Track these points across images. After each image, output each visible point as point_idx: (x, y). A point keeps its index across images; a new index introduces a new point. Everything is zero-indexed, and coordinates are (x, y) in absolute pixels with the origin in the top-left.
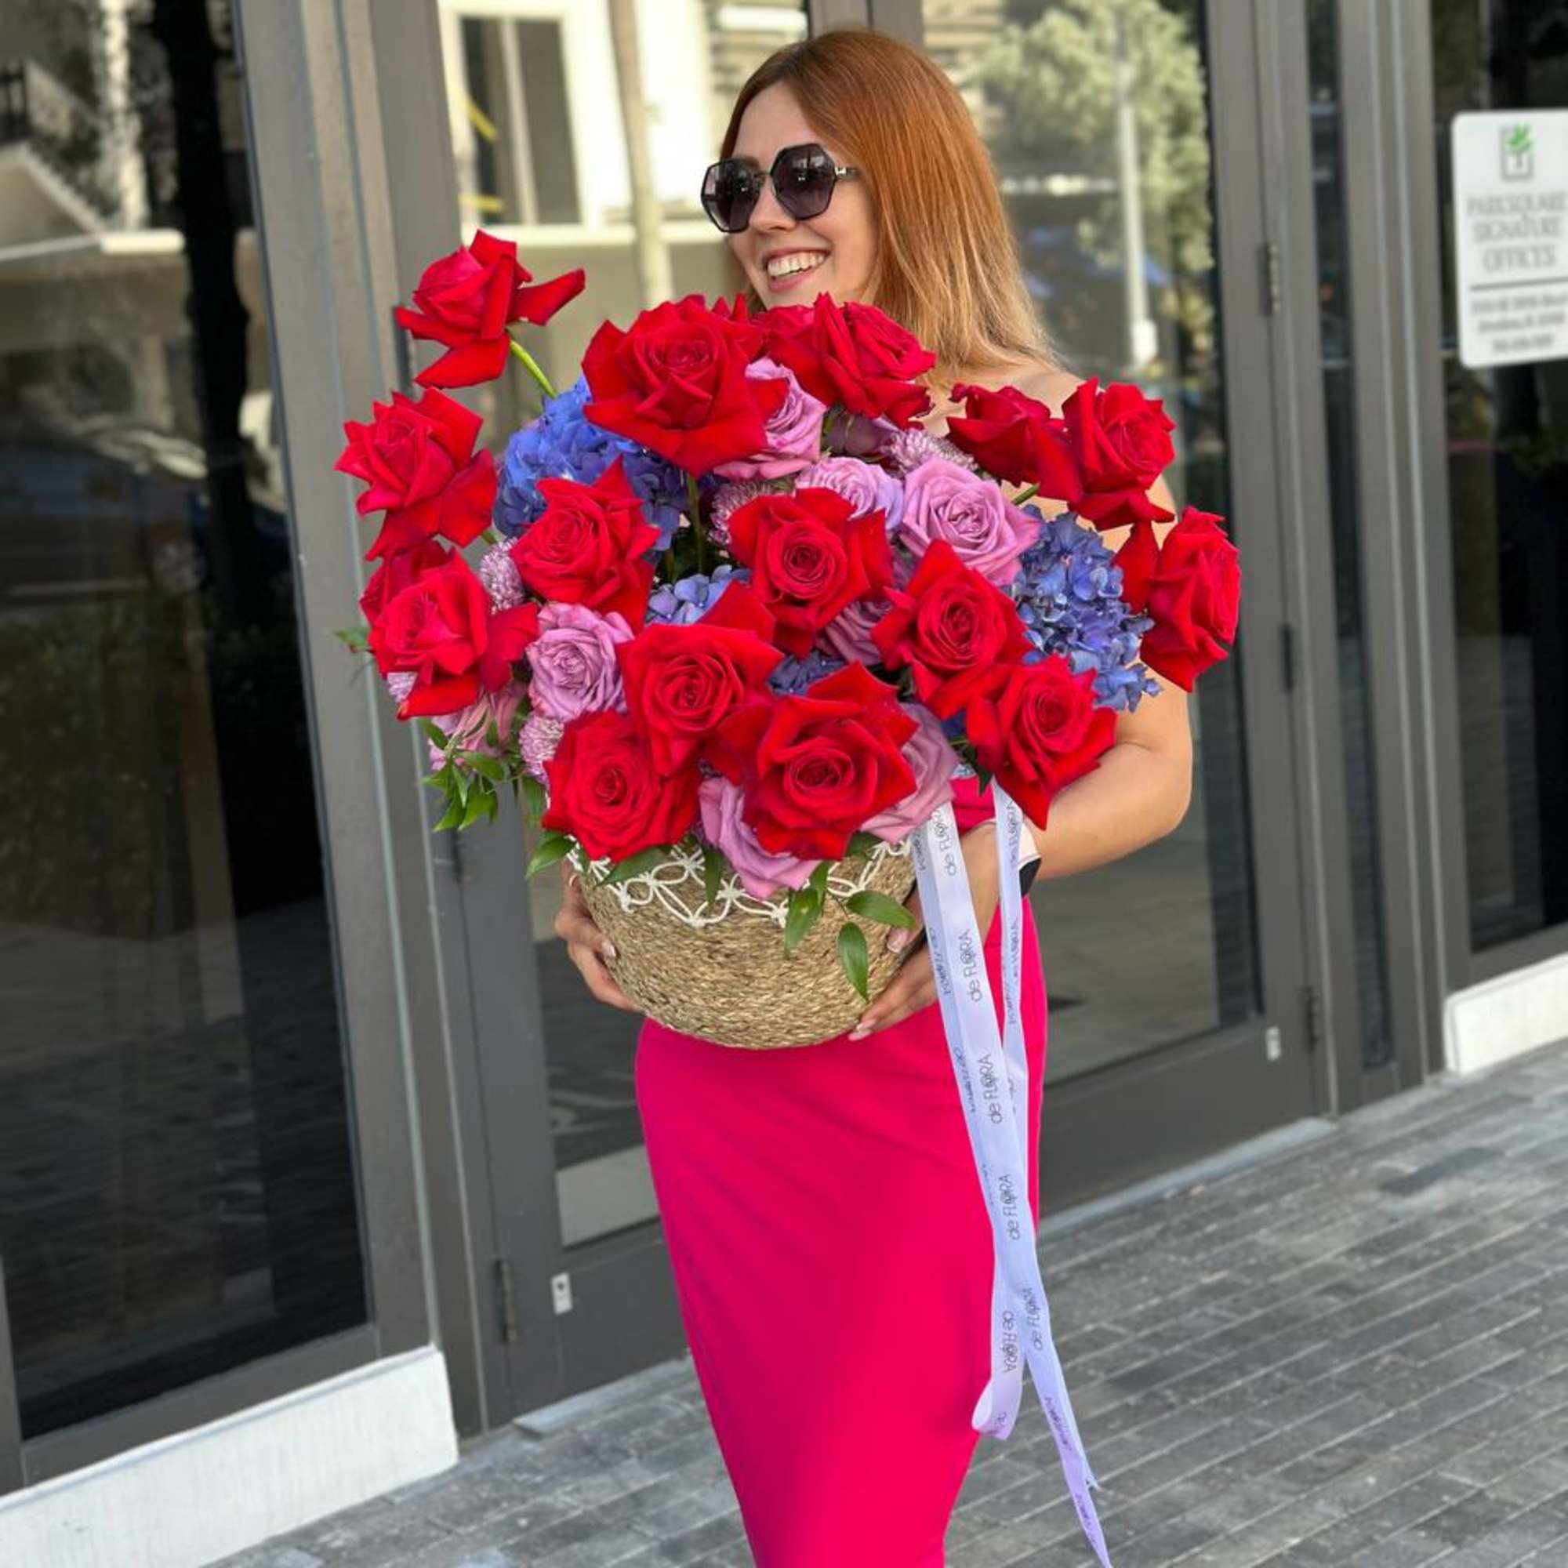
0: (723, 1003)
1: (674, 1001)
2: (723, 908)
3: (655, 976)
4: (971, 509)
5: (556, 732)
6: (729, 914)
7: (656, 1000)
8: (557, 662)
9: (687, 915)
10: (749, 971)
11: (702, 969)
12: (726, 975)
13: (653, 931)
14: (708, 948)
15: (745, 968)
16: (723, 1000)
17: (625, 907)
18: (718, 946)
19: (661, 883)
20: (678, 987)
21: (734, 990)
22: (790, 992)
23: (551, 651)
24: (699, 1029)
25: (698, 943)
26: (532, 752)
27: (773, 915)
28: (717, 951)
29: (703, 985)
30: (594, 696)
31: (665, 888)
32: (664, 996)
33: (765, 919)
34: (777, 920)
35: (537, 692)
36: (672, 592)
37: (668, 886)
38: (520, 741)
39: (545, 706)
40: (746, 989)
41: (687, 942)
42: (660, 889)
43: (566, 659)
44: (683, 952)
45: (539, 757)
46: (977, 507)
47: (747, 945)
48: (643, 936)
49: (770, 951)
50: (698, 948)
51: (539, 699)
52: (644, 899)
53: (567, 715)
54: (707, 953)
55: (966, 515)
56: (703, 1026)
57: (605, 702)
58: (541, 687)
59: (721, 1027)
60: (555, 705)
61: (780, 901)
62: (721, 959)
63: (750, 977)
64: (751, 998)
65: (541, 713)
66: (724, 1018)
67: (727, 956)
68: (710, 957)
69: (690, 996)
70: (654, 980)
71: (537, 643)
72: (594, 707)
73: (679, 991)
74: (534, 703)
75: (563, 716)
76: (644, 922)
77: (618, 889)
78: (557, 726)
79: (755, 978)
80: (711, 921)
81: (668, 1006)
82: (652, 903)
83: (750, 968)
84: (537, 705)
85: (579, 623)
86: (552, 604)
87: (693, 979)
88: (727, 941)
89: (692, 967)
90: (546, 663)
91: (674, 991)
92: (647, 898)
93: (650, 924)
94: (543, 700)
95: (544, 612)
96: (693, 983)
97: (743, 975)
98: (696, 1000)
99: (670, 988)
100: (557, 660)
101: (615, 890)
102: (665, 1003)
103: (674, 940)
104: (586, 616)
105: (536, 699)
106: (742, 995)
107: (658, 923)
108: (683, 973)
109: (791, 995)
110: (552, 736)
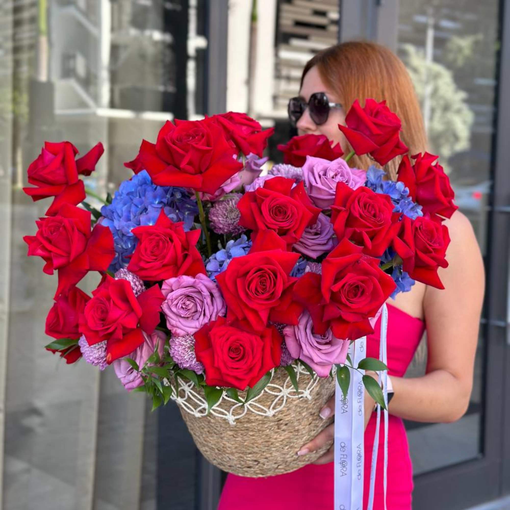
0: (287, 449)
1: (262, 461)
2: (283, 400)
3: (250, 453)
5: (188, 342)
6: (286, 402)
7: (251, 465)
8: (180, 306)
9: (265, 412)
10: (296, 428)
11: (275, 437)
12: (287, 434)
13: (247, 429)
14: (277, 425)
15: (294, 427)
16: (287, 447)
17: (232, 423)
18: (281, 422)
19: (250, 401)
20: (264, 452)
21: (292, 440)
22: (314, 430)
23: (175, 302)
24: (277, 468)
25: (271, 424)
26: (180, 356)
27: (304, 395)
28: (282, 424)
29: (277, 444)
30: (204, 315)
31: (253, 403)
33: (301, 399)
34: (306, 397)
35: (173, 326)
36: (215, 259)
37: (253, 401)
38: (171, 355)
39: (179, 331)
40: (297, 437)
41: (266, 426)
42: (249, 405)
43: (184, 303)
44: (265, 433)
45: (185, 357)
46: (339, 170)
48: (242, 434)
49: (304, 414)
50: (272, 426)
51: (175, 329)
52: (240, 414)
53: (192, 331)
54: (276, 427)
55: (336, 175)
57: (211, 316)
58: (173, 322)
59: (287, 461)
60: (184, 328)
61: (306, 388)
62: (284, 427)
63: (298, 431)
65: (177, 335)
66: (288, 456)
67: (286, 425)
68: (278, 429)
69: (271, 454)
70: (250, 456)
71: (166, 301)
72: (206, 320)
73: (265, 454)
74: (173, 332)
75: (191, 332)
76: (242, 426)
77: (226, 415)
78: (190, 339)
79: (300, 430)
80: (277, 410)
81: (259, 465)
82: (247, 414)
83: (297, 426)
84: (175, 333)
85: (184, 284)
86: (166, 281)
87: (272, 444)
88: (285, 417)
89: (270, 438)
90: (174, 309)
91: (262, 455)
92: (243, 412)
93: (245, 425)
94: (177, 329)
95: (164, 287)
96: (272, 446)
97: (295, 431)
98: (274, 454)
99: (260, 455)
100: (180, 305)
101: (224, 416)
102: (257, 464)
103: (259, 428)
104: (187, 279)
105: (173, 330)
106: (296, 441)
107: (250, 423)
108: (266, 443)
109: (315, 432)
110: (188, 345)
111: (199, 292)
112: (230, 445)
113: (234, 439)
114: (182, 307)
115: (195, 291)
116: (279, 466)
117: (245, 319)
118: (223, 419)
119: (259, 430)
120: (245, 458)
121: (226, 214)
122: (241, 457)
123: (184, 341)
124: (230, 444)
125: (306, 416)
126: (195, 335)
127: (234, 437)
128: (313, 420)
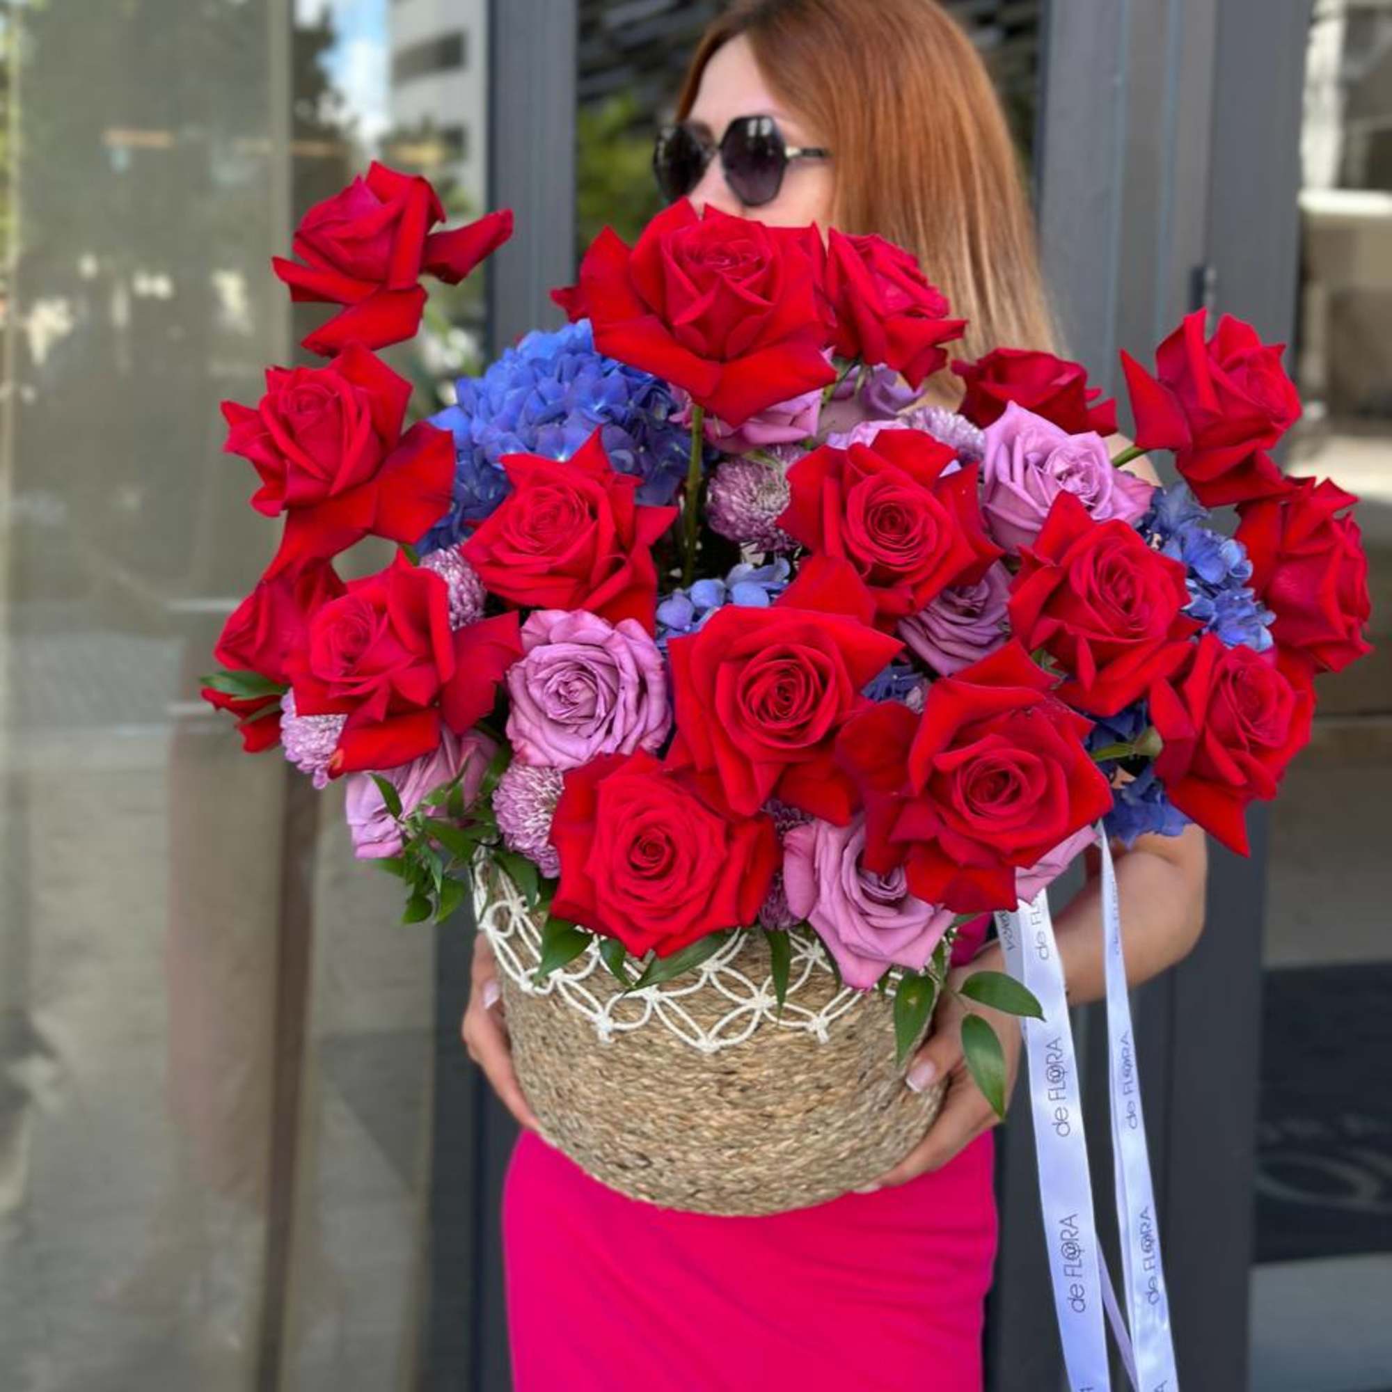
0: (730, 1157)
1: (658, 1162)
2: (749, 1022)
3: (632, 1132)
4: (1077, 466)
5: (548, 788)
6: (756, 1030)
7: (628, 1164)
8: (553, 688)
9: (696, 1038)
10: (769, 1109)
11: (706, 1112)
12: (740, 1117)
13: (640, 1065)
14: (719, 1081)
15: (762, 1105)
16: (730, 1152)
17: (603, 1035)
18: (732, 1078)
19: (664, 996)
20: (667, 1141)
21: (747, 1138)
22: (817, 1133)
23: (543, 674)
24: (692, 1195)
25: (704, 1076)
26: (515, 815)
27: (811, 1027)
28: (731, 1084)
29: (706, 1134)
30: (609, 732)
31: (669, 1002)
32: (643, 1157)
33: (800, 1034)
34: (815, 1033)
35: (520, 733)
36: (688, 597)
37: (672, 999)
38: (495, 807)
39: (530, 750)
40: (764, 1134)
41: (689, 1076)
42: (662, 1004)
43: (566, 683)
44: (682, 1090)
45: (527, 824)
46: (1083, 464)
47: (771, 1072)
48: (622, 1075)
49: (798, 1079)
50: (705, 1083)
51: (522, 742)
52: (633, 1021)
53: (566, 762)
54: (715, 1089)
55: (1070, 473)
56: (698, 1191)
57: (625, 738)
58: (525, 725)
59: (723, 1188)
60: (546, 747)
61: (820, 1008)
62: (734, 1094)
63: (770, 1117)
64: (767, 1148)
65: (525, 761)
66: (729, 1176)
67: (743, 1090)
68: (719, 1094)
69: (685, 1153)
70: (630, 1137)
71: (523, 663)
72: (609, 747)
73: (668, 1147)
74: (515, 747)
75: (560, 764)
76: (629, 1054)
77: (595, 1011)
78: (553, 779)
79: (776, 1117)
80: (729, 1042)
81: (649, 1170)
82: (646, 1026)
83: (771, 1104)
84: (520, 752)
85: (582, 634)
86: (540, 613)
87: (692, 1128)
88: (745, 1069)
89: (693, 1110)
90: (535, 692)
91: (660, 1148)
92: (640, 1019)
93: (637, 1055)
94: (529, 743)
95: (528, 625)
96: (692, 1133)
97: (762, 1115)
98: (693, 1157)
99: (656, 1144)
100: (553, 685)
101: (589, 1013)
102: (644, 1168)
103: (671, 1074)
104: (593, 626)
105: (517, 742)
106: (757, 1142)
107: (651, 1053)
108: (678, 1120)
109: (817, 1137)
110: (545, 795)
111: (614, 669)
112: (588, 1093)
113: (602, 1080)
114: (557, 692)
115: (603, 661)
117: (713, 772)
118: (587, 1018)
119: (668, 1081)
120: (618, 1139)
121: (755, 493)
122: (608, 1133)
123: (537, 781)
124: (589, 1089)
125: (804, 1087)
126: (570, 774)
127: (602, 1075)
128: (821, 1102)
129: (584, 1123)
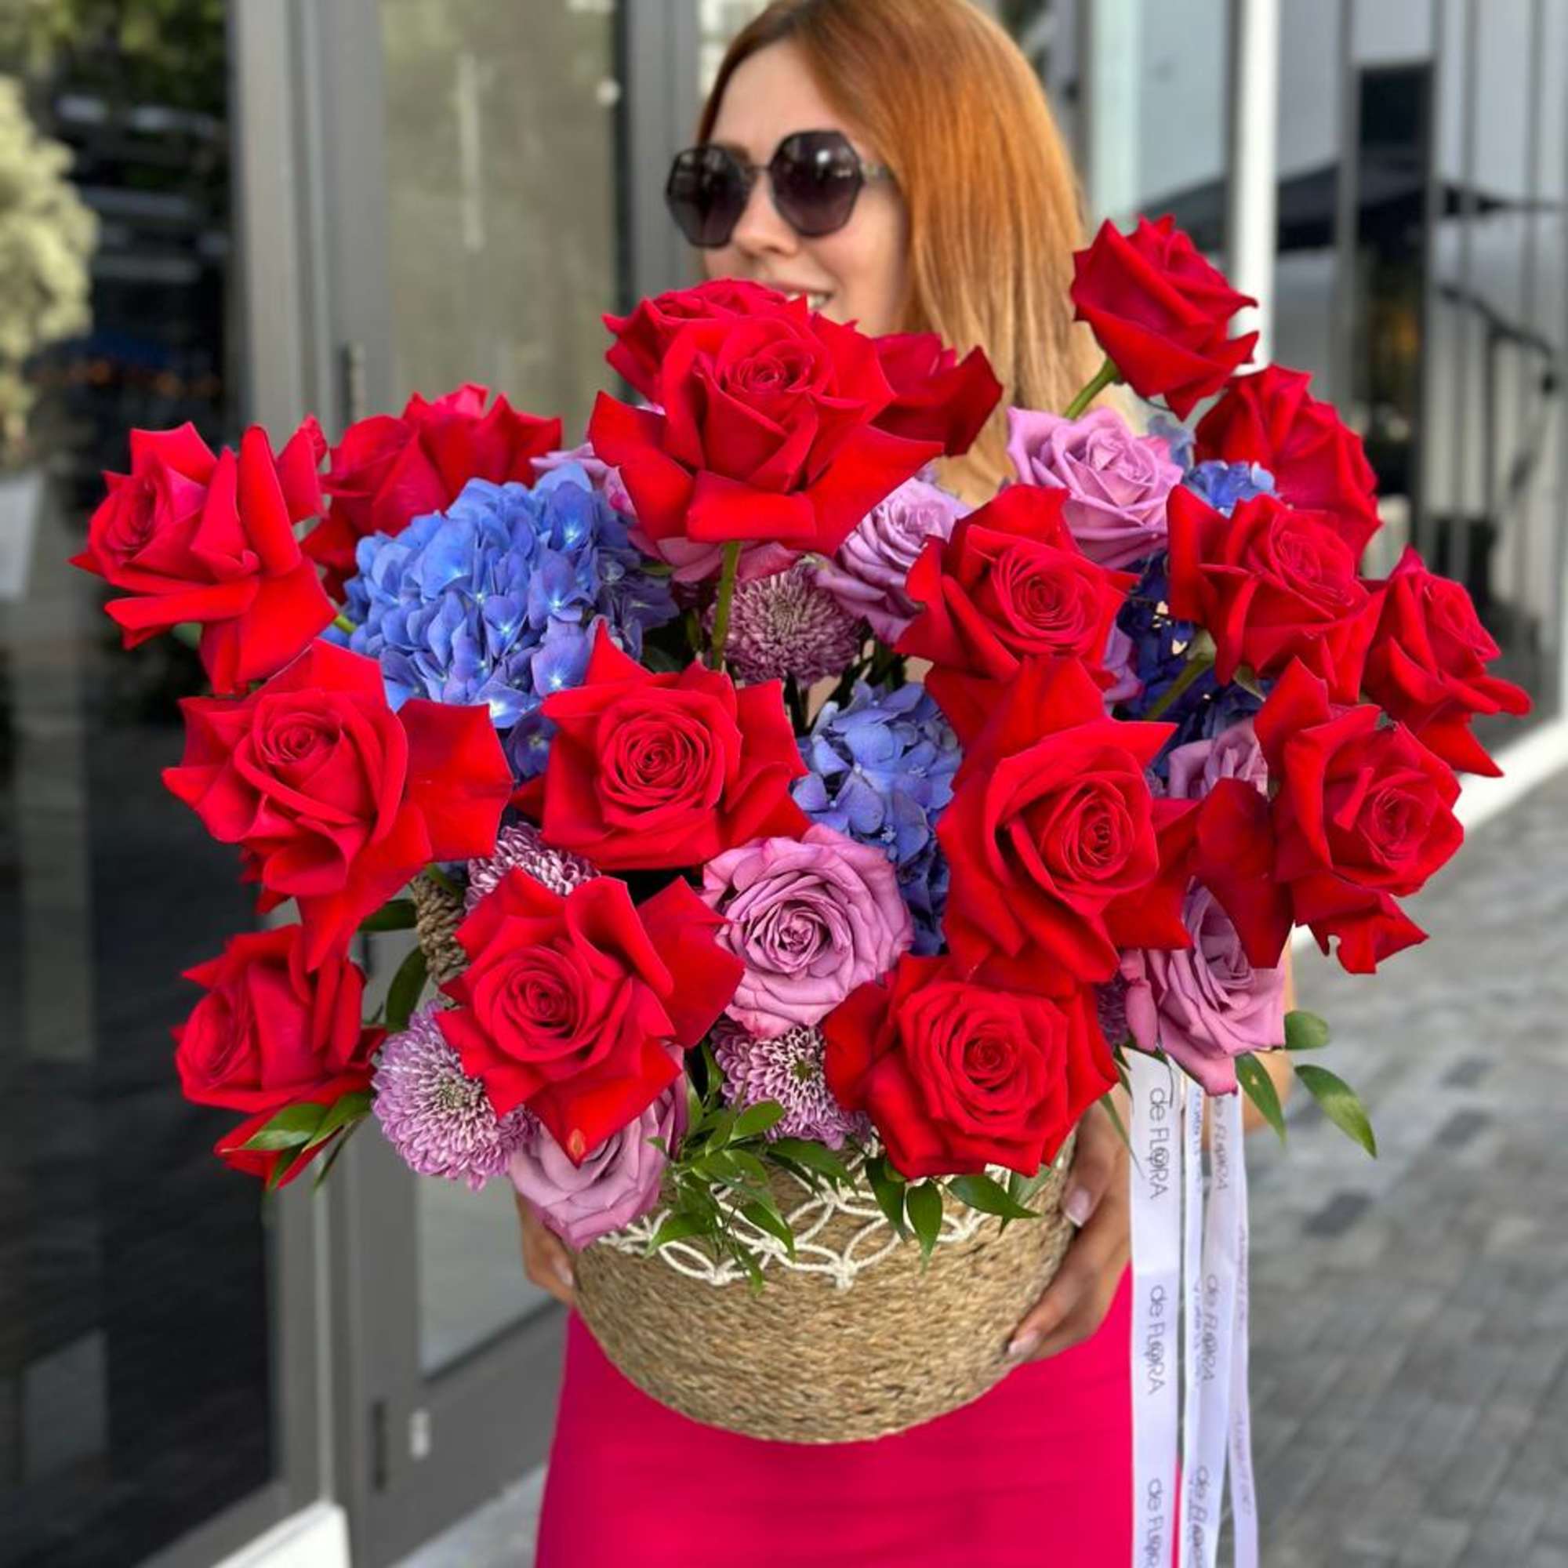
1: (913, 1382)
3: (880, 1368)
7: (877, 1404)
8: (776, 939)
9: (953, 1231)
11: (961, 1301)
12: (993, 1286)
13: (886, 1294)
14: (971, 1262)
15: (1011, 1261)
16: (986, 1328)
17: (846, 1283)
18: (984, 1251)
20: (923, 1355)
23: (759, 930)
25: (957, 1265)
28: (983, 1258)
29: (964, 1323)
30: (857, 955)
32: (894, 1388)
35: (745, 1007)
39: (766, 1021)
41: (942, 1274)
44: (935, 1295)
48: (864, 1314)
50: (958, 1272)
51: (753, 1017)
53: (812, 1014)
54: (968, 1271)
58: (748, 996)
60: (783, 1008)
62: (986, 1267)
63: (1018, 1270)
65: (761, 1035)
66: (985, 1354)
67: (993, 1258)
68: (973, 1275)
69: (943, 1356)
70: (879, 1374)
73: (924, 1360)
75: (812, 1018)
76: (870, 1288)
78: (800, 1040)
81: (903, 1397)
84: (758, 1030)
87: (951, 1326)
89: (949, 1307)
90: (756, 953)
91: (915, 1365)
92: (885, 1246)
93: (882, 1283)
94: (758, 1014)
96: (950, 1331)
98: (953, 1354)
99: (908, 1367)
100: (773, 937)
101: (820, 1267)
102: (897, 1397)
103: (921, 1284)
105: (746, 1019)
107: (898, 1273)
108: (935, 1326)
110: (795, 1061)
112: (821, 1355)
113: (837, 1331)
116: (954, 1389)
119: (920, 1291)
120: (864, 1384)
122: (851, 1385)
123: (779, 1052)
124: (820, 1350)
126: (824, 1023)
127: (838, 1326)
129: (812, 1389)
